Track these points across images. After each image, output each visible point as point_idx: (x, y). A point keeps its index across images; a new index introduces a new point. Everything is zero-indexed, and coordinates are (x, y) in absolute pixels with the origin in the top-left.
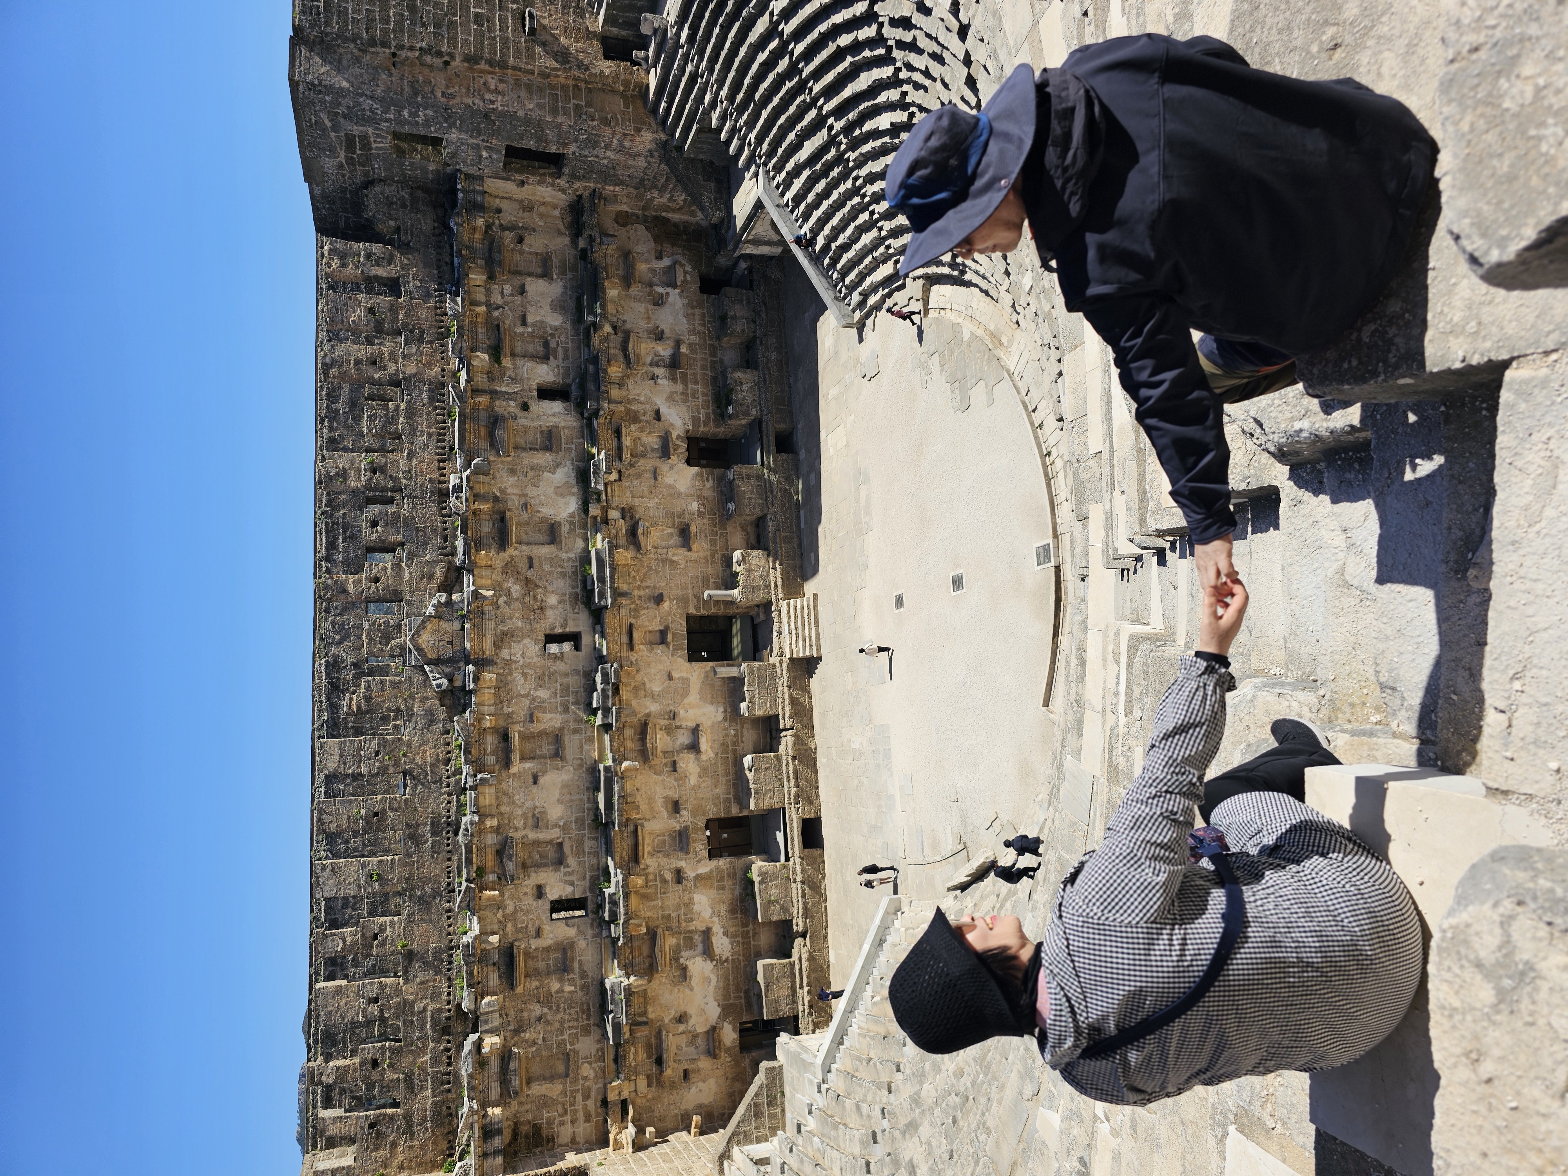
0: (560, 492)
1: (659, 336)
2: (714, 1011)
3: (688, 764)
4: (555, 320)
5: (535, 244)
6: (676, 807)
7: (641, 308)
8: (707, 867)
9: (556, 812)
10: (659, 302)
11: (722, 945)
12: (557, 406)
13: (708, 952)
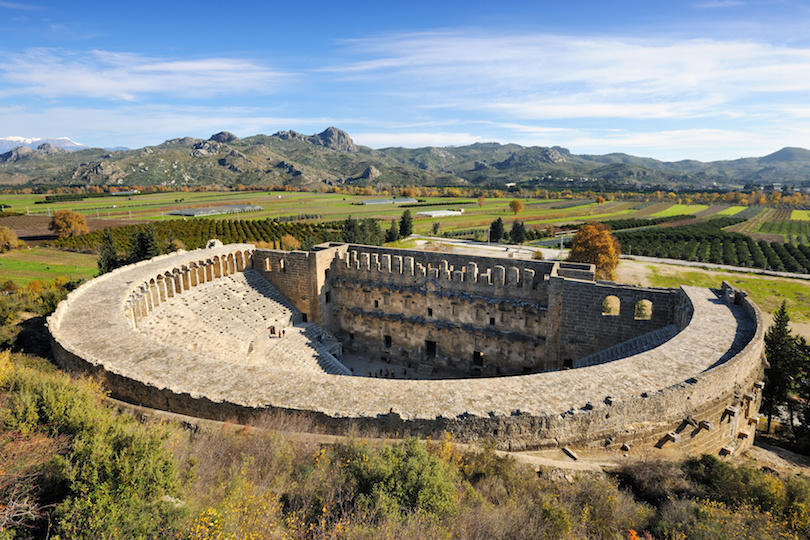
0: (466, 318)
1: (510, 352)
2: (356, 329)
3: (402, 335)
4: (513, 325)
5: (535, 325)
6: (394, 330)
7: (518, 349)
8: (382, 334)
9: (394, 305)
10: (519, 354)
11: (368, 334)
12: (488, 322)
13: (367, 331)
